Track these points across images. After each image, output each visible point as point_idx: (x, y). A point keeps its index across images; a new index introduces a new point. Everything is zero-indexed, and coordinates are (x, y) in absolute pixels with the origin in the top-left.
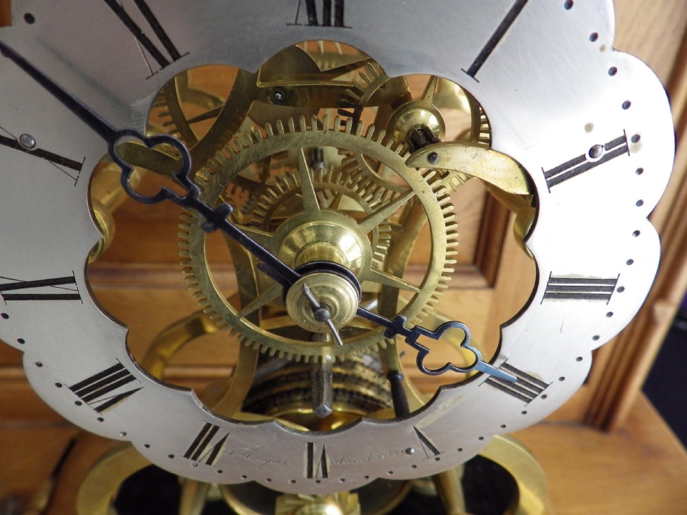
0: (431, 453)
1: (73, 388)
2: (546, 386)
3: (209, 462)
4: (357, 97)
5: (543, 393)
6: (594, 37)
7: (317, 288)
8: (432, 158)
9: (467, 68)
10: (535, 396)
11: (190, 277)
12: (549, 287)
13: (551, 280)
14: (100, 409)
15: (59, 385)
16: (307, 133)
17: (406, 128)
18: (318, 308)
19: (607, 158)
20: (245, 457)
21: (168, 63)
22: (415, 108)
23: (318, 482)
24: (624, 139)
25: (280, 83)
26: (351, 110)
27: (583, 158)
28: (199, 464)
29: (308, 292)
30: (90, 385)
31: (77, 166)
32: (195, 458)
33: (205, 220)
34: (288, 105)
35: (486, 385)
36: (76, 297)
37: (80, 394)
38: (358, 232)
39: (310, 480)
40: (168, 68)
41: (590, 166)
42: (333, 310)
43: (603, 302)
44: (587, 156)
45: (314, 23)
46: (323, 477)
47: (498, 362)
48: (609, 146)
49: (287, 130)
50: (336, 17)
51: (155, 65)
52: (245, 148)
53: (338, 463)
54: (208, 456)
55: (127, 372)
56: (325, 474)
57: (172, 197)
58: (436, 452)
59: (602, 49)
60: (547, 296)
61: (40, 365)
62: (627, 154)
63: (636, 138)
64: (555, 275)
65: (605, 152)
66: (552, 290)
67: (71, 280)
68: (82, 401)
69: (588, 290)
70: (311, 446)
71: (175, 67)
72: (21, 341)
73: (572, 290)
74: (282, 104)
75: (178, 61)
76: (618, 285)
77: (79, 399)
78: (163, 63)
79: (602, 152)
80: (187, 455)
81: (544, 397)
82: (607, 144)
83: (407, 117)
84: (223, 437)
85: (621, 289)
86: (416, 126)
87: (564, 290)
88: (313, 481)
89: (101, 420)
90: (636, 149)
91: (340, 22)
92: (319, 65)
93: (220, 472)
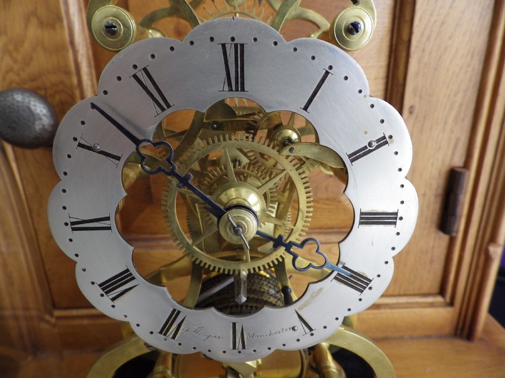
0: (307, 330)
1: (100, 285)
2: (370, 281)
3: (174, 337)
4: (254, 124)
5: (369, 286)
6: (360, 91)
7: (235, 217)
8: (291, 150)
9: (303, 107)
10: (365, 288)
11: (167, 221)
12: (361, 218)
13: (362, 214)
14: (113, 299)
15: (93, 283)
16: (229, 141)
17: (280, 139)
18: (236, 227)
19: (378, 147)
20: (195, 333)
21: (165, 110)
22: (285, 129)
23: (240, 352)
24: (384, 137)
25: (216, 120)
26: (253, 131)
27: (366, 147)
28: (167, 338)
29: (230, 218)
30: (110, 283)
31: (118, 158)
32: (165, 335)
33: (179, 182)
34: (220, 130)
35: (335, 281)
36: (109, 228)
37: (103, 289)
38: (258, 194)
39: (235, 350)
40: (165, 112)
41: (370, 151)
42: (244, 229)
43: (392, 227)
44: (368, 146)
45: (231, 90)
46: (243, 349)
47: (340, 266)
48: (378, 141)
49: (219, 141)
50: (241, 87)
51: (159, 110)
52: (198, 150)
53: (251, 338)
54: (173, 333)
55: (131, 274)
56: (244, 347)
57: (163, 171)
58: (311, 329)
59: (365, 96)
60: (361, 223)
61: (84, 270)
62: (387, 145)
63: (391, 137)
64: (363, 211)
65: (376, 144)
66: (363, 219)
67: (108, 219)
68: (104, 294)
69: (383, 219)
70: (234, 324)
71: (168, 111)
72: (77, 255)
73: (374, 219)
74: (216, 130)
75: (169, 109)
76: (399, 216)
77: (103, 293)
78: (163, 109)
79: (375, 144)
80: (161, 332)
81: (370, 288)
82: (377, 140)
83: (280, 134)
84: (182, 318)
85: (401, 218)
86: (285, 137)
87: (370, 219)
88: (236, 351)
89: (113, 306)
90: (392, 142)
91: (243, 89)
92: (237, 113)
93: (180, 344)
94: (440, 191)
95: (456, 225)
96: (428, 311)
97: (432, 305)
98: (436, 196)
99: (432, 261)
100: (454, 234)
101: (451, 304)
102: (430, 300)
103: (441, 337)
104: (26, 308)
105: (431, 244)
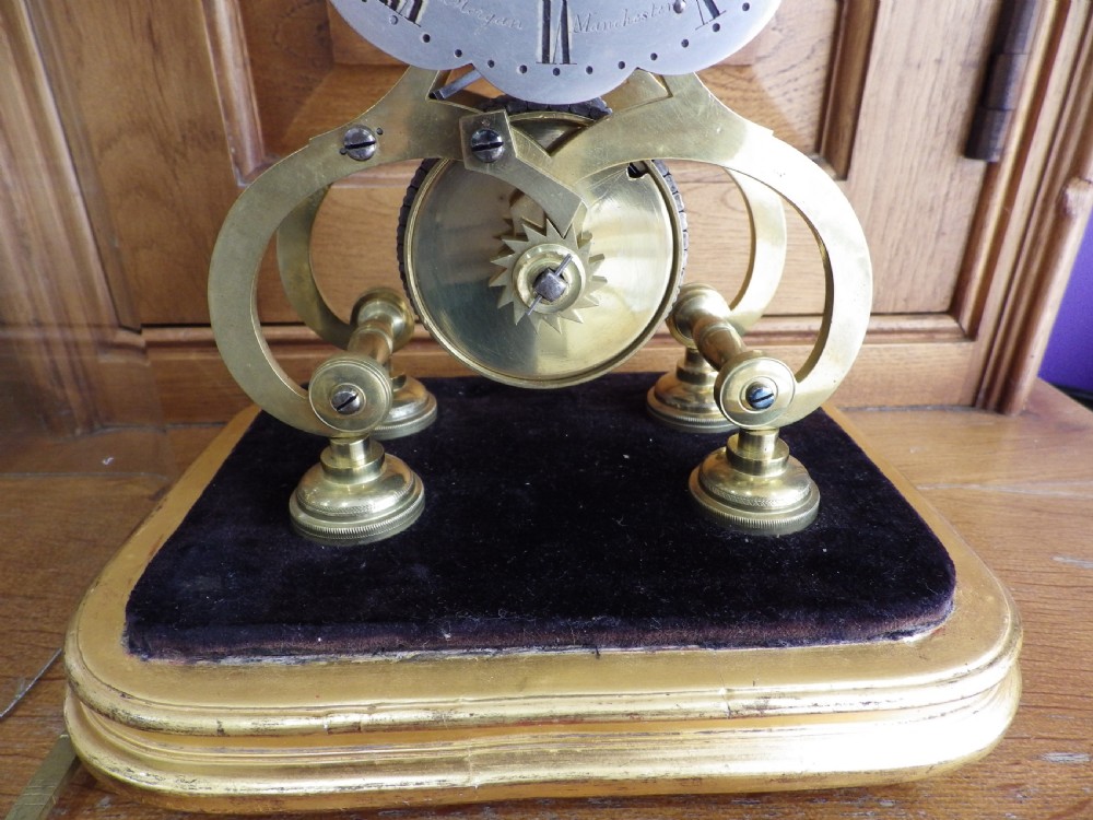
0: (707, 12)
3: (414, 15)
23: (557, 71)
28: (399, 17)
32: (394, 6)
39: (546, 66)
46: (564, 62)
56: (566, 57)
88: (550, 68)
93: (427, 38)
94: (976, 54)
95: (1002, 136)
96: (923, 349)
97: (931, 335)
98: (964, 65)
99: (940, 233)
100: (995, 158)
101: (972, 334)
102: (928, 324)
103: (942, 408)
104: (66, 324)
105: (944, 191)
